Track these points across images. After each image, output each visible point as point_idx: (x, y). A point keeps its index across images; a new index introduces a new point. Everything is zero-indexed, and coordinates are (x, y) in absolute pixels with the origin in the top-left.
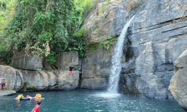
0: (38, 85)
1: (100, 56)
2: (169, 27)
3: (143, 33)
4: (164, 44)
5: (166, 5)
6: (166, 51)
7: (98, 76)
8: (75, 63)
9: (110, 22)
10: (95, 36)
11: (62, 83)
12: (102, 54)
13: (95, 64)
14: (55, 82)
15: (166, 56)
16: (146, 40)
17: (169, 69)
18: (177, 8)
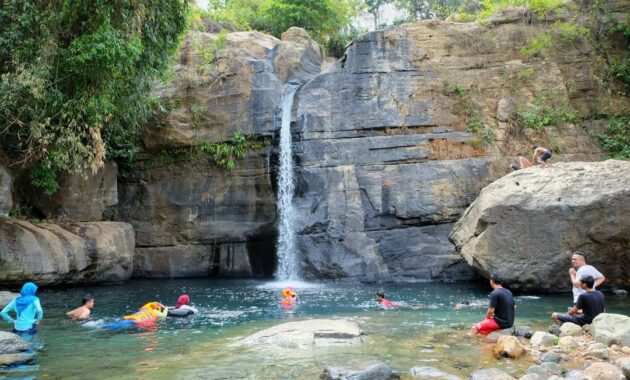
0: (39, 270)
1: (196, 185)
2: (379, 140)
3: (329, 143)
4: (377, 176)
5: (373, 93)
6: (383, 189)
7: (188, 240)
8: (110, 198)
9: (237, 96)
10: (181, 124)
11: (108, 262)
12: (205, 180)
13: (178, 206)
14: (88, 258)
15: (383, 199)
16: (337, 161)
17: (388, 227)
18: (392, 105)
